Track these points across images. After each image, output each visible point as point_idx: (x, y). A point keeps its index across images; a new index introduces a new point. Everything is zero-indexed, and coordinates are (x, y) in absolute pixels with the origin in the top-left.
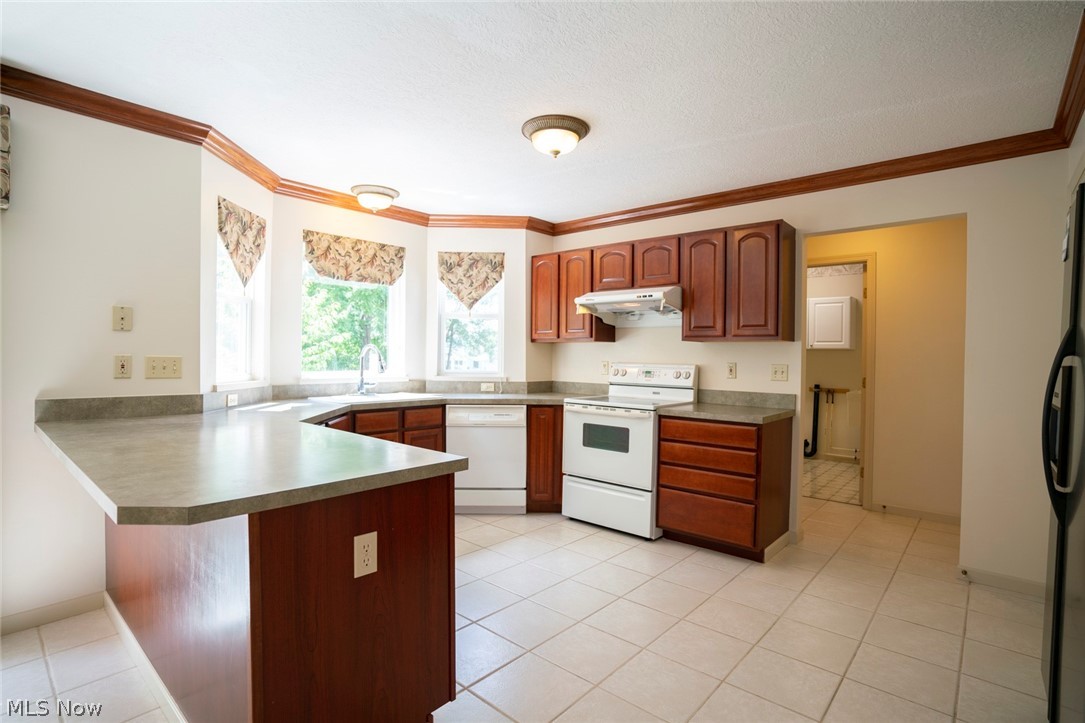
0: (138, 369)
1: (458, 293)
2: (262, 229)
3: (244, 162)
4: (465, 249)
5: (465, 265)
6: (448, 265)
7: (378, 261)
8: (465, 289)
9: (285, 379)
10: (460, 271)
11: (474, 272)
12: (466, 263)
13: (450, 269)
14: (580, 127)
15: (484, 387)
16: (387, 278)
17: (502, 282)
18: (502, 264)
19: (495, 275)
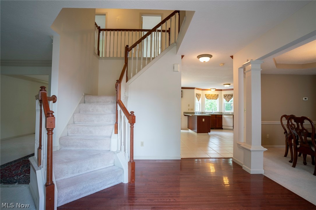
0: (190, 110)
1: (226, 100)
2: (200, 95)
3: (198, 89)
4: (227, 94)
5: (227, 96)
6: (225, 96)
7: (215, 97)
8: (227, 99)
9: (203, 111)
10: (227, 97)
11: (229, 97)
12: (227, 95)
13: (225, 97)
14: (229, 84)
15: (230, 113)
16: (216, 99)
17: (233, 98)
18: (233, 95)
19: (231, 97)
